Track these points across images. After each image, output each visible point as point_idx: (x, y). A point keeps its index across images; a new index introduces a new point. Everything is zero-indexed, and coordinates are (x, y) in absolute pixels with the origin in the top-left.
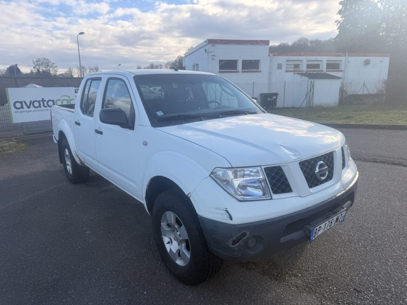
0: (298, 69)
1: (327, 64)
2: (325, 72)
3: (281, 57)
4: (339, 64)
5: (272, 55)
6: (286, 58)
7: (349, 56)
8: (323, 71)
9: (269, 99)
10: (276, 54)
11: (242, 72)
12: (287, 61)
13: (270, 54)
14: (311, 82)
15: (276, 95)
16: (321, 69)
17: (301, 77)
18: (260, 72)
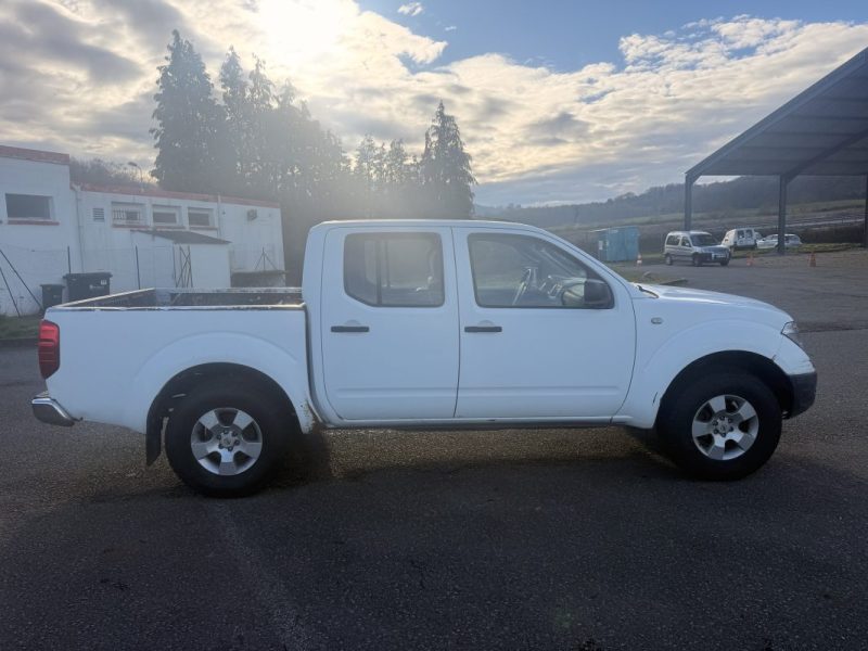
0: (135, 223)
1: (189, 214)
2: (188, 230)
3: (99, 195)
4: (207, 216)
5: (78, 188)
6: (110, 197)
7: (222, 201)
8: (183, 228)
9: (91, 287)
10: (87, 186)
11: (10, 223)
12: (113, 203)
13: (74, 186)
14: (181, 249)
15: (107, 276)
16: (178, 223)
17: (153, 240)
18: (57, 224)
